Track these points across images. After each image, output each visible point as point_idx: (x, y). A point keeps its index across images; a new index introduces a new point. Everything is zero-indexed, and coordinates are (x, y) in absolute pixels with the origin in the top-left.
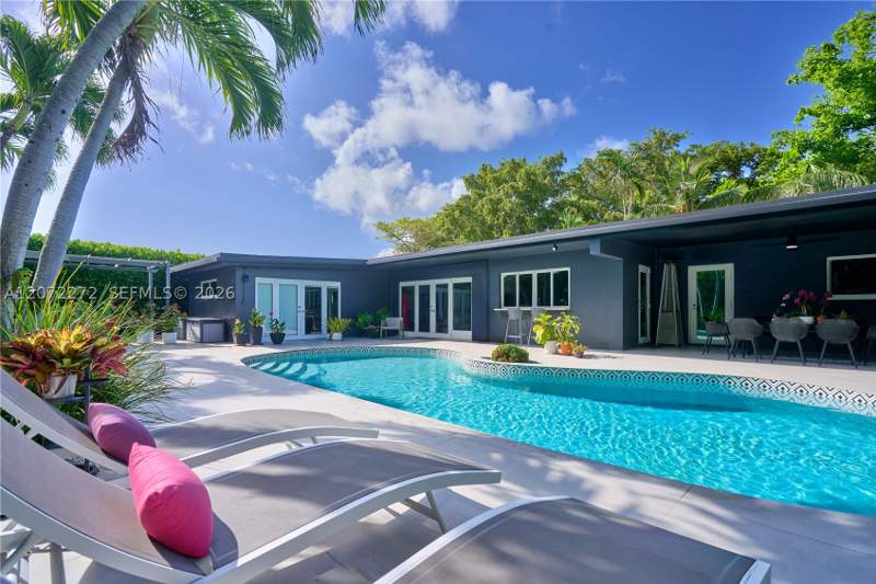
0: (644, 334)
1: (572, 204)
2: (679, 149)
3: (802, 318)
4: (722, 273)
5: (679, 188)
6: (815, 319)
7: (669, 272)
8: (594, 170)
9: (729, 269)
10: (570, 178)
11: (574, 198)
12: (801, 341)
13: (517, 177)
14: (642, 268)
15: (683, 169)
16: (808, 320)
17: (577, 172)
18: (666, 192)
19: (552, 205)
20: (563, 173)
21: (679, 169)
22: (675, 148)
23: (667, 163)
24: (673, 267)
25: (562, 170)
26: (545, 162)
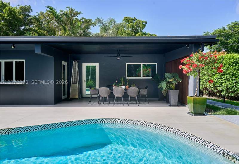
0: (64, 94)
1: (35, 31)
2: (78, 18)
3: (122, 86)
4: (95, 67)
5: (78, 32)
6: (126, 87)
7: (75, 65)
8: (45, 18)
9: (97, 65)
10: (34, 18)
11: (36, 28)
12: (123, 96)
13: (4, 11)
14: (64, 63)
15: (79, 25)
16: (124, 87)
17: (37, 17)
18: (73, 33)
19: (24, 30)
20: (30, 16)
21: (78, 25)
22: (77, 17)
23: (74, 22)
24: (77, 63)
25: (30, 14)
26: (21, 8)
